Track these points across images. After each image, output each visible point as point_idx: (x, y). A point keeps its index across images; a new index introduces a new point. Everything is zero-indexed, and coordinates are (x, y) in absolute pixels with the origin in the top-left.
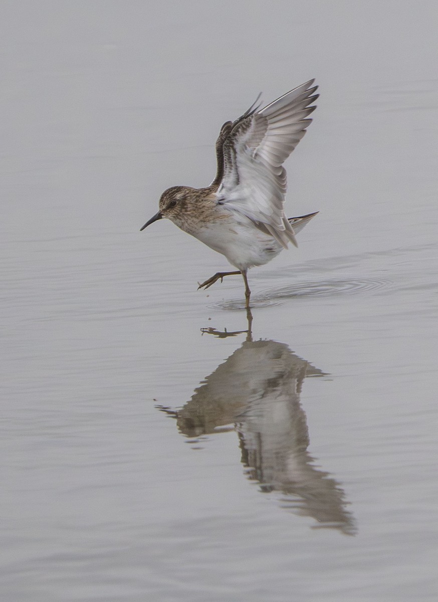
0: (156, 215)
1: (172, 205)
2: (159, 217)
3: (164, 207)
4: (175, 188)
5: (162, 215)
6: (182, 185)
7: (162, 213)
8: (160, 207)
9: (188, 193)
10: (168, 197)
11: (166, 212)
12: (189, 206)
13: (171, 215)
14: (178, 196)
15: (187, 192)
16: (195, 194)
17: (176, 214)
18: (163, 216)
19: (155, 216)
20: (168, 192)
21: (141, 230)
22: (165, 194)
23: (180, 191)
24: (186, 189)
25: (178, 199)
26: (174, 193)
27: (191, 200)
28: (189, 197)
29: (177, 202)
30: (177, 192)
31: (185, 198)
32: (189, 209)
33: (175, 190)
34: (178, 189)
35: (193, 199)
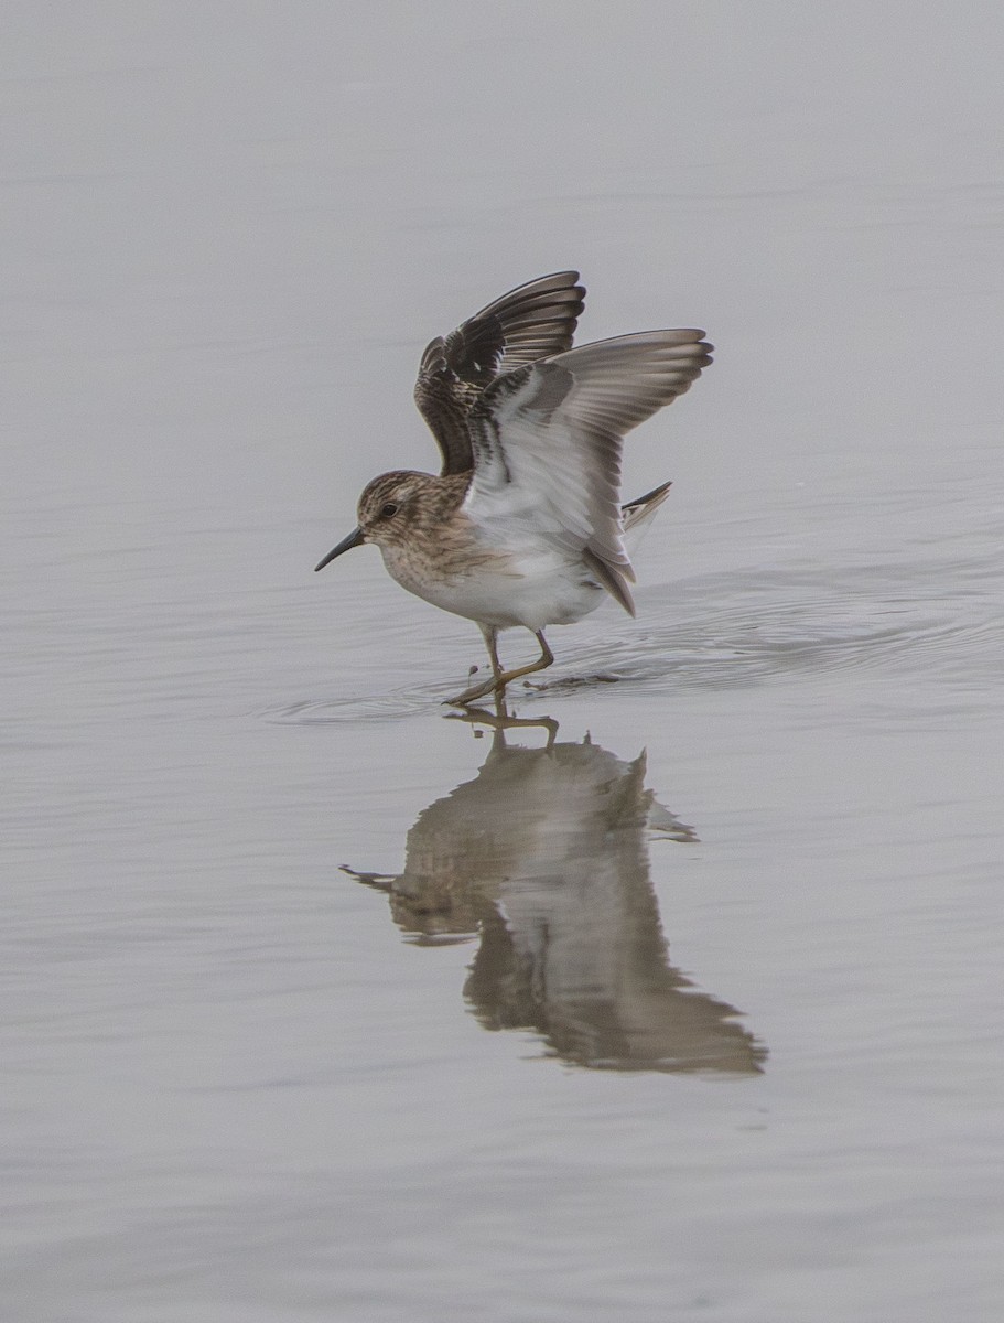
0: (350, 536)
1: (387, 513)
2: (357, 540)
3: (369, 518)
4: (393, 475)
5: (365, 535)
6: (409, 469)
7: (365, 532)
8: (360, 518)
9: (423, 487)
10: (376, 496)
11: (373, 530)
12: (424, 517)
13: (383, 536)
14: (401, 493)
15: (422, 484)
16: (438, 490)
17: (393, 533)
18: (366, 539)
19: (347, 539)
20: (378, 485)
21: (317, 570)
22: (371, 489)
23: (404, 481)
24: (418, 479)
25: (401, 499)
26: (391, 486)
27: (429, 503)
28: (425, 497)
29: (399, 507)
30: (398, 483)
31: (415, 498)
32: (423, 524)
33: (394, 479)
34: (401, 477)
35: (434, 503)
